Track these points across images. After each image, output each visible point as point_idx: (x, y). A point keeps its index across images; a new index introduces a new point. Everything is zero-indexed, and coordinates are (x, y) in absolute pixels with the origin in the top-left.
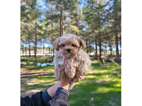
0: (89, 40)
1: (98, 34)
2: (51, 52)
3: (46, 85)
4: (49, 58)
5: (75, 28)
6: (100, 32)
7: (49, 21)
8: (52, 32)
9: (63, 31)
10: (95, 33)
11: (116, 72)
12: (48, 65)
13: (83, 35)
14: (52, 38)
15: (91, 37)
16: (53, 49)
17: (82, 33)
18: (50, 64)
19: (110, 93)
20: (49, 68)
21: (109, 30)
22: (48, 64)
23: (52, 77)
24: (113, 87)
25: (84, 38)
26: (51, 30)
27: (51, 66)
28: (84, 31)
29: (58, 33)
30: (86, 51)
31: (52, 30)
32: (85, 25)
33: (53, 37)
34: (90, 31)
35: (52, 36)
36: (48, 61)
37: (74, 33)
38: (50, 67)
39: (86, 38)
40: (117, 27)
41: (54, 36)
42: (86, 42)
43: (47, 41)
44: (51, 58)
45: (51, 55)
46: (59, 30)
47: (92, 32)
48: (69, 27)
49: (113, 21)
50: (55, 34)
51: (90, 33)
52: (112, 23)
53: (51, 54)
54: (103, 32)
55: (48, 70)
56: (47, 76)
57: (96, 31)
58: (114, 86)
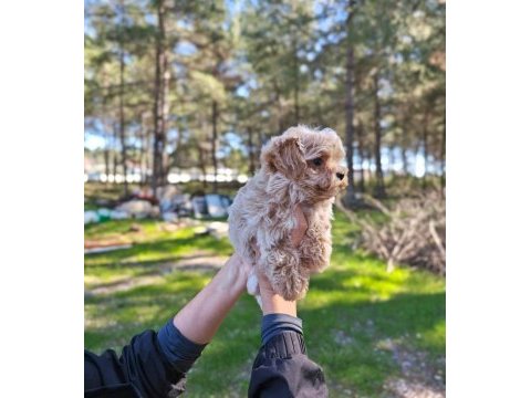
0: (258, 130)
1: (290, 113)
2: (111, 166)
3: (107, 291)
4: (106, 191)
5: (212, 85)
6: (297, 107)
7: (111, 46)
8: (121, 93)
9: (167, 90)
10: (279, 107)
11: (347, 241)
12: (104, 219)
13: (238, 111)
14: (122, 115)
15: (266, 120)
16: (120, 158)
17: (235, 102)
18: (114, 214)
19: (336, 307)
20: (107, 230)
21: (325, 102)
22: (104, 212)
23: (124, 261)
24: (342, 289)
25: (241, 123)
26: (118, 82)
27: (116, 220)
28: (242, 99)
29: (145, 97)
30: (246, 168)
31: (122, 85)
32: (245, 77)
33: (126, 110)
34: (264, 99)
35: (122, 105)
36: (102, 201)
37: (207, 101)
38: (111, 224)
39: (248, 123)
40: (353, 91)
41: (129, 106)
42: (246, 137)
43: (100, 126)
44: (112, 191)
45: (111, 178)
46: (152, 86)
47: (270, 103)
48: (188, 76)
49: (339, 70)
50: (134, 100)
51: (263, 107)
52: (337, 76)
53: (115, 173)
54: (306, 108)
55: (107, 235)
56: (104, 260)
57: (283, 102)
58: (346, 284)
